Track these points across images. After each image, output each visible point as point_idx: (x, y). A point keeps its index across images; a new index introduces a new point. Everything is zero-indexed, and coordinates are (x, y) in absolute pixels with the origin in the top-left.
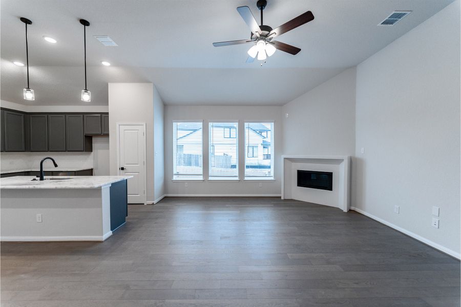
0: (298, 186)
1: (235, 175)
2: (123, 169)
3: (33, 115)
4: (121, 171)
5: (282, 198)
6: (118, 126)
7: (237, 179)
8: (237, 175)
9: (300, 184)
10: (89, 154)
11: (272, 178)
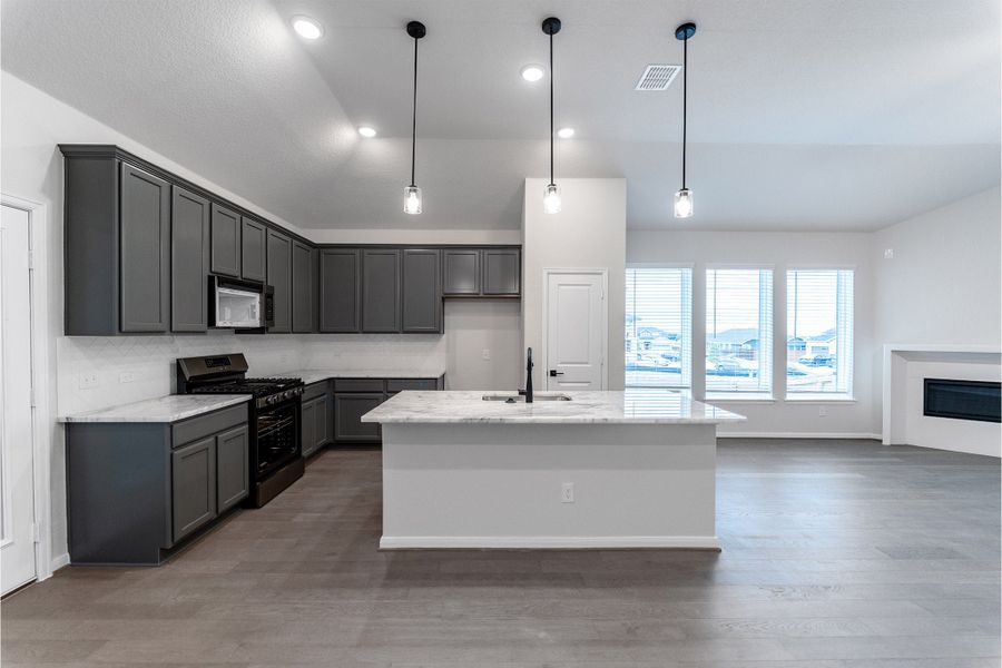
0: (925, 414)
1: (763, 388)
2: (553, 373)
3: (330, 251)
4: (551, 379)
5: (886, 442)
6: (545, 275)
7: (769, 397)
8: (770, 388)
9: (930, 410)
10: (438, 340)
11: (849, 397)
